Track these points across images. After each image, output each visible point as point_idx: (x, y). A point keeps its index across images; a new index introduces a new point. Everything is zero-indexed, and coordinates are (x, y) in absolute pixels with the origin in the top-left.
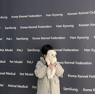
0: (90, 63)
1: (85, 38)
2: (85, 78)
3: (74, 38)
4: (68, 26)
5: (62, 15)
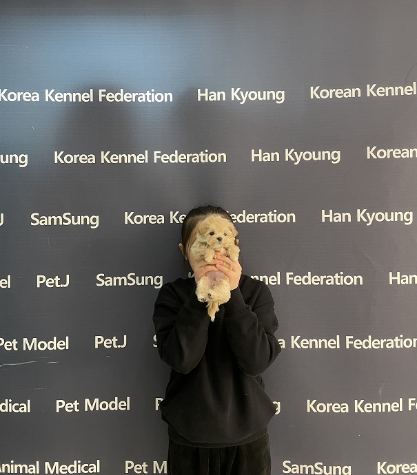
0: (413, 343)
1: (394, 217)
2: (387, 415)
3: (340, 218)
4: (312, 155)
5: (279, 97)
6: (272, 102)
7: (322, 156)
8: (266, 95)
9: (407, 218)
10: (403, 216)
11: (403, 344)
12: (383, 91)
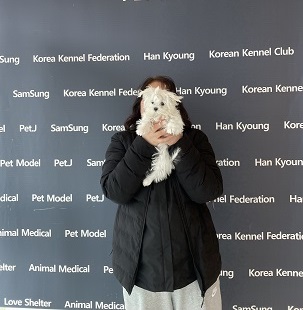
0: (269, 200)
1: (258, 126)
2: (254, 241)
3: (227, 127)
4: (210, 91)
5: (191, 57)
6: (187, 60)
7: (216, 91)
8: (184, 56)
9: (266, 127)
10: (263, 127)
11: (264, 200)
12: (251, 53)
